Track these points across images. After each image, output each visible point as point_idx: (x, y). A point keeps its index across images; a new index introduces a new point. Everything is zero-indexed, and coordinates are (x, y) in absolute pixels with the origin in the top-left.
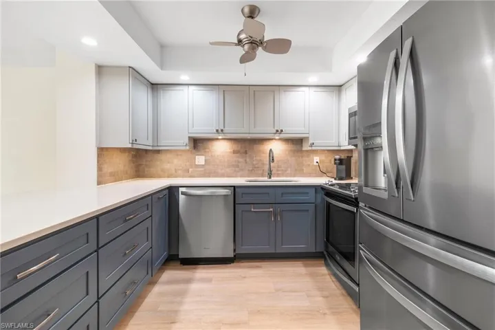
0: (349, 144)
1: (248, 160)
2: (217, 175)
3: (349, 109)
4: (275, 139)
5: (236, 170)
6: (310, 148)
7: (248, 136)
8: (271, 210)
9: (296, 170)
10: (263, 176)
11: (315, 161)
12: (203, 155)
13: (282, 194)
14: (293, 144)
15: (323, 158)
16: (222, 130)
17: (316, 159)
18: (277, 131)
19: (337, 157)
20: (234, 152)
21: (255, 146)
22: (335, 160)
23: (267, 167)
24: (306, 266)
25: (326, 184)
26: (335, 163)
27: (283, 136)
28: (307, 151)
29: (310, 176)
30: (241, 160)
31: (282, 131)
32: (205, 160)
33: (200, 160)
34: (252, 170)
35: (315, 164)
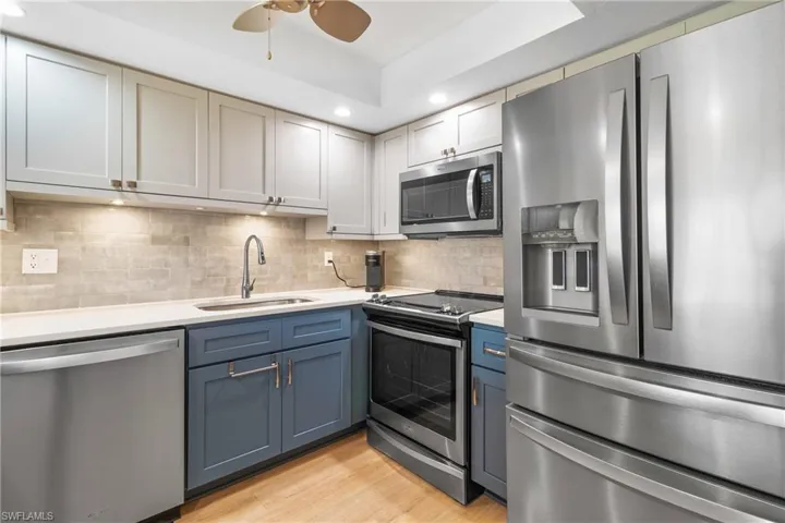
0: (400, 233)
1: (191, 258)
2: (99, 299)
3: (401, 175)
4: (258, 216)
5: (159, 284)
6: (329, 237)
7: (200, 205)
8: (274, 365)
9: (294, 277)
10: (226, 292)
11: (326, 260)
12: (51, 247)
13: (295, 328)
14: (288, 227)
15: (339, 253)
16: (133, 185)
17: (329, 255)
18: (271, 199)
19: (371, 253)
20: (155, 240)
21: (209, 228)
22: (368, 257)
23: (238, 273)
24: (340, 459)
25: (372, 301)
26: (367, 263)
27: (280, 209)
28: (313, 241)
29: (317, 288)
30: (171, 259)
31: (280, 200)
32: (60, 262)
33: (40, 260)
34: (201, 282)
35: (326, 264)
